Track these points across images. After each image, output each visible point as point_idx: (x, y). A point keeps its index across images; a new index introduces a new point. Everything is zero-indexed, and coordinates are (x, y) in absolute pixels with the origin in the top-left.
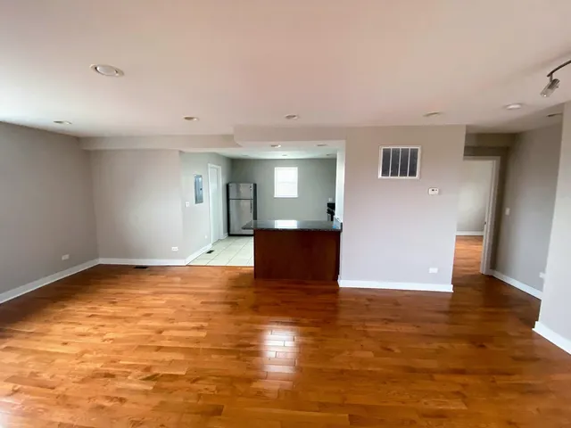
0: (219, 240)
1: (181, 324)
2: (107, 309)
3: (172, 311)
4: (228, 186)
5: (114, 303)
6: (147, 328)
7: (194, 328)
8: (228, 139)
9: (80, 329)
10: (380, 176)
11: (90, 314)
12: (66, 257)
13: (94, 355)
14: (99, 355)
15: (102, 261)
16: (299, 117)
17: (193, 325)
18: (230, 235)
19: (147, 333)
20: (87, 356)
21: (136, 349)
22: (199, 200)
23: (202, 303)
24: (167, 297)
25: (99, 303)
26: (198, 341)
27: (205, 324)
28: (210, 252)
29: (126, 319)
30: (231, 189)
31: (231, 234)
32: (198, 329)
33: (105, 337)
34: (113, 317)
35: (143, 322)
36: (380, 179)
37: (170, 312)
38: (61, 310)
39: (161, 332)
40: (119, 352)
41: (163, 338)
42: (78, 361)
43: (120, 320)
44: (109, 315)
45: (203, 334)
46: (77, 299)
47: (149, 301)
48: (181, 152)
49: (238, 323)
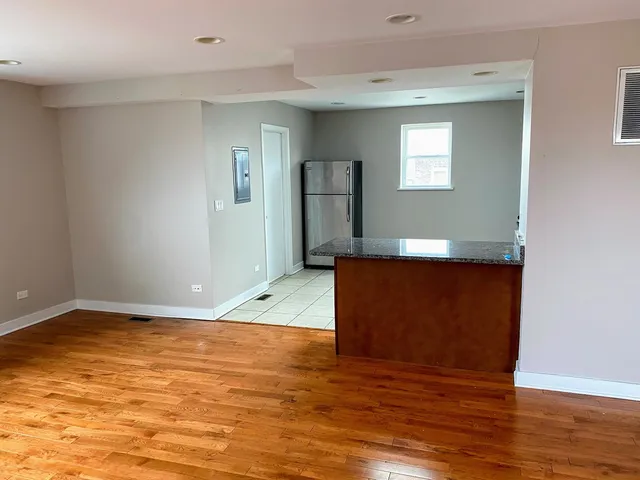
0: (286, 276)
1: (187, 424)
2: (77, 387)
3: (179, 400)
4: (303, 167)
5: (88, 377)
6: (132, 424)
7: (208, 434)
8: (284, 74)
9: (30, 415)
10: (618, 139)
11: (49, 392)
12: (22, 294)
13: (44, 460)
14: (52, 461)
15: (80, 304)
16: (418, 18)
17: (210, 428)
18: (307, 267)
19: (129, 432)
20: (33, 458)
21: (109, 458)
22: (242, 196)
23: (232, 391)
24: (174, 375)
25: (67, 376)
26: (210, 456)
27: (228, 429)
28: (264, 298)
29: (101, 406)
30: (309, 174)
31: (308, 264)
32: (215, 435)
33: (65, 432)
34: (82, 401)
35: (127, 415)
36: (620, 146)
37: (173, 401)
38: (9, 382)
39: (151, 434)
40: (81, 459)
41: (153, 445)
42: (19, 466)
43: (91, 407)
44: (78, 396)
45: (221, 446)
46: (34, 365)
47: (143, 379)
48: (204, 104)
49: (287, 435)
